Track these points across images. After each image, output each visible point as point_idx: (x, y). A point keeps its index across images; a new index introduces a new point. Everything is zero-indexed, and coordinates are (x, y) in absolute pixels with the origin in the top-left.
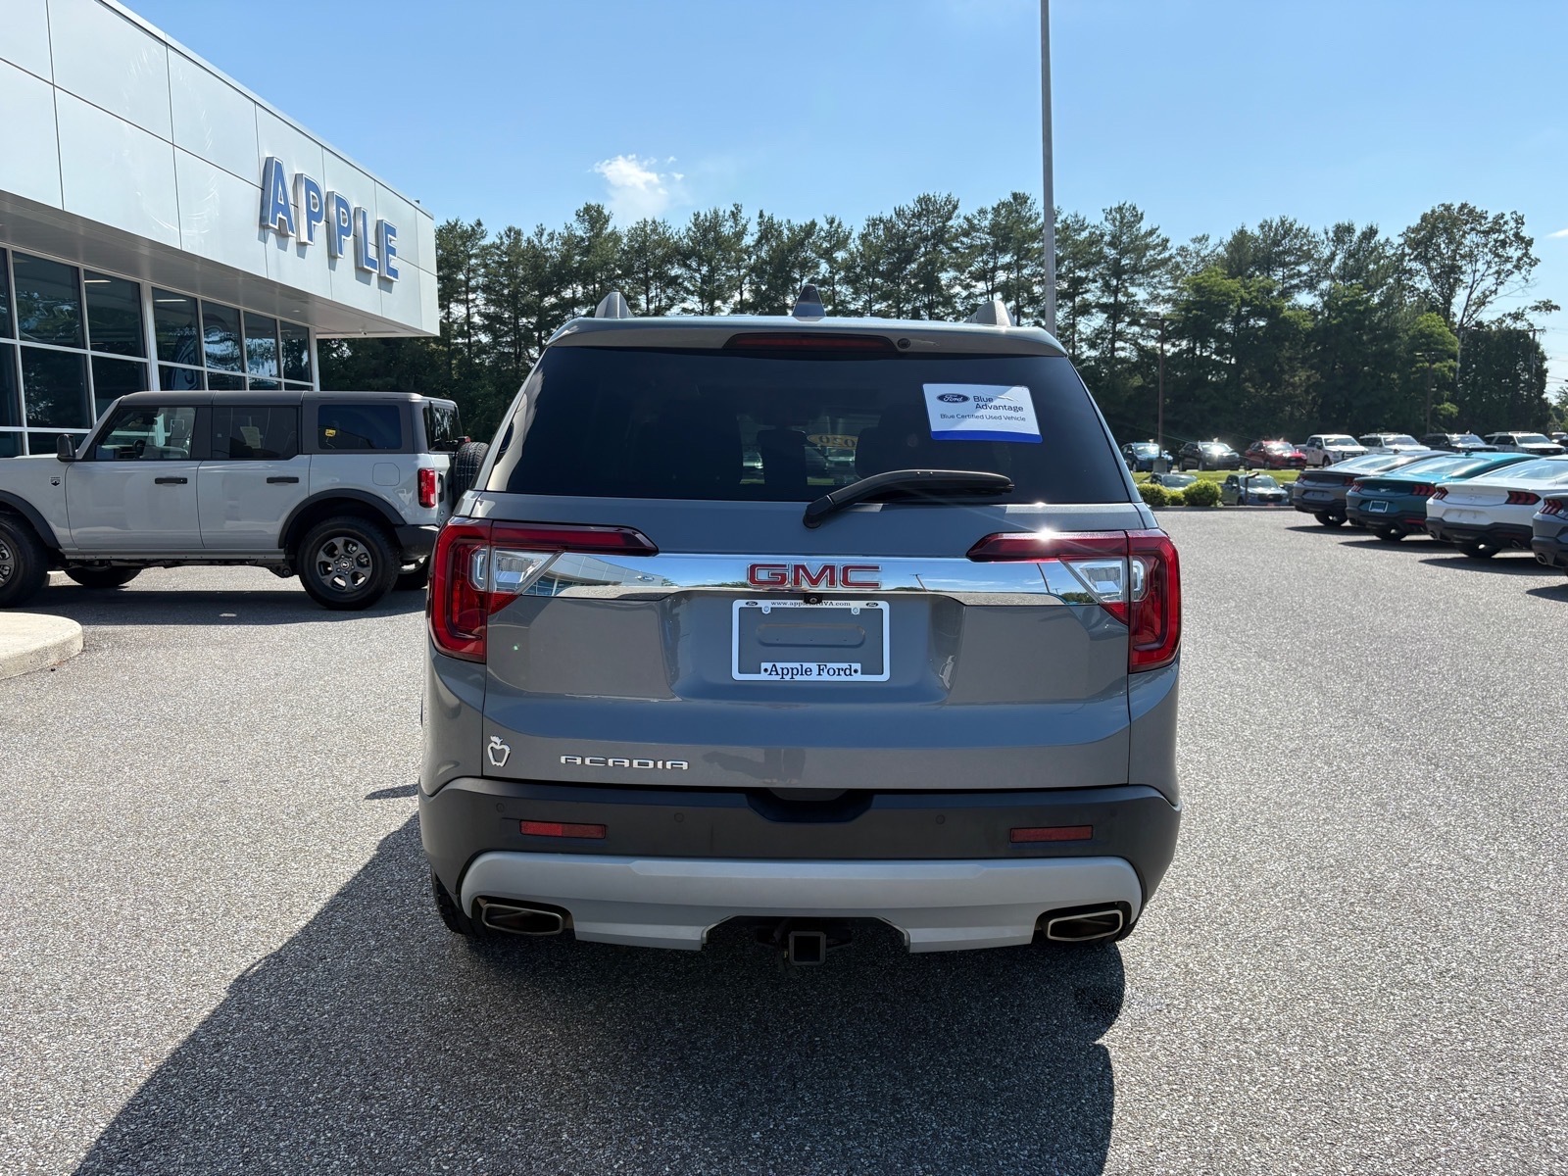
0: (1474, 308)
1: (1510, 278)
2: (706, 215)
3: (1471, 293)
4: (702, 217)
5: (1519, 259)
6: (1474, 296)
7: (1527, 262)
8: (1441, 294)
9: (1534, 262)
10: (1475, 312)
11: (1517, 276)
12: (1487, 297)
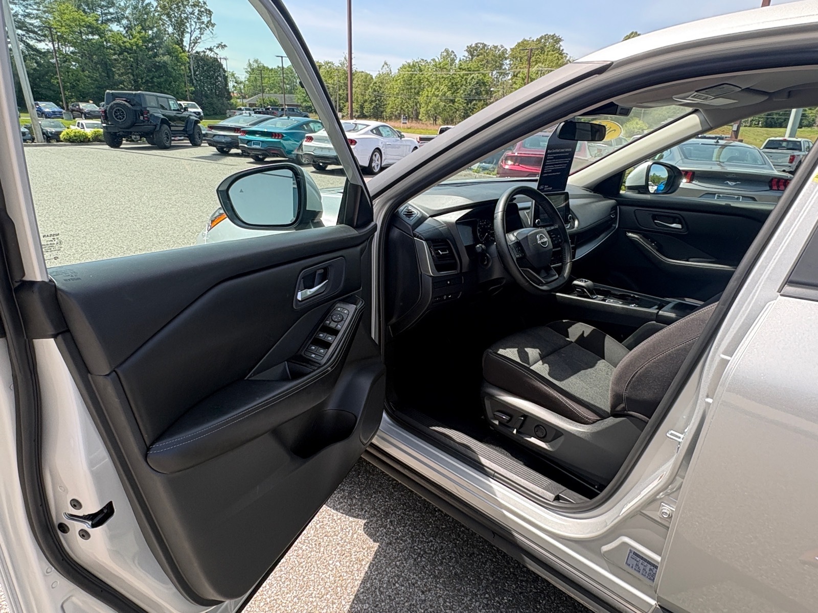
0: (193, 44)
1: (205, 32)
3: (191, 37)
5: (208, 23)
6: (192, 39)
7: (210, 24)
8: (179, 35)
9: (213, 25)
10: (194, 46)
11: (207, 31)
12: (197, 40)
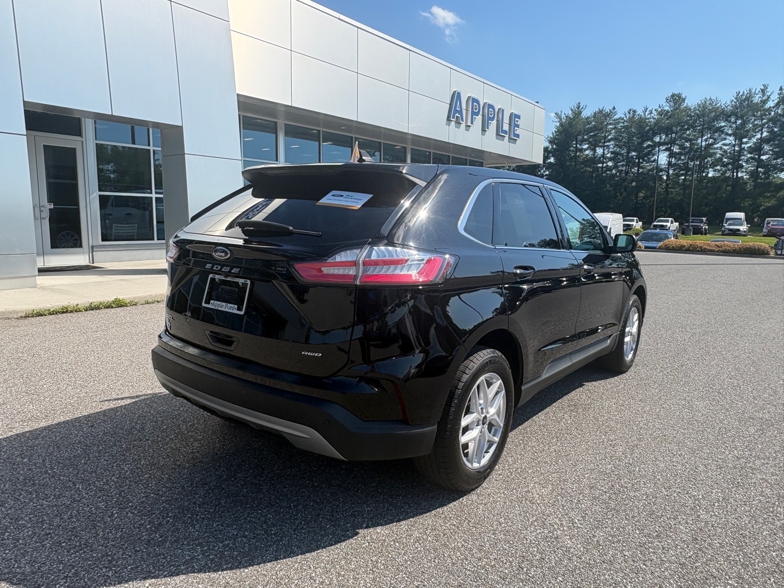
2: (744, 93)
4: (741, 94)
